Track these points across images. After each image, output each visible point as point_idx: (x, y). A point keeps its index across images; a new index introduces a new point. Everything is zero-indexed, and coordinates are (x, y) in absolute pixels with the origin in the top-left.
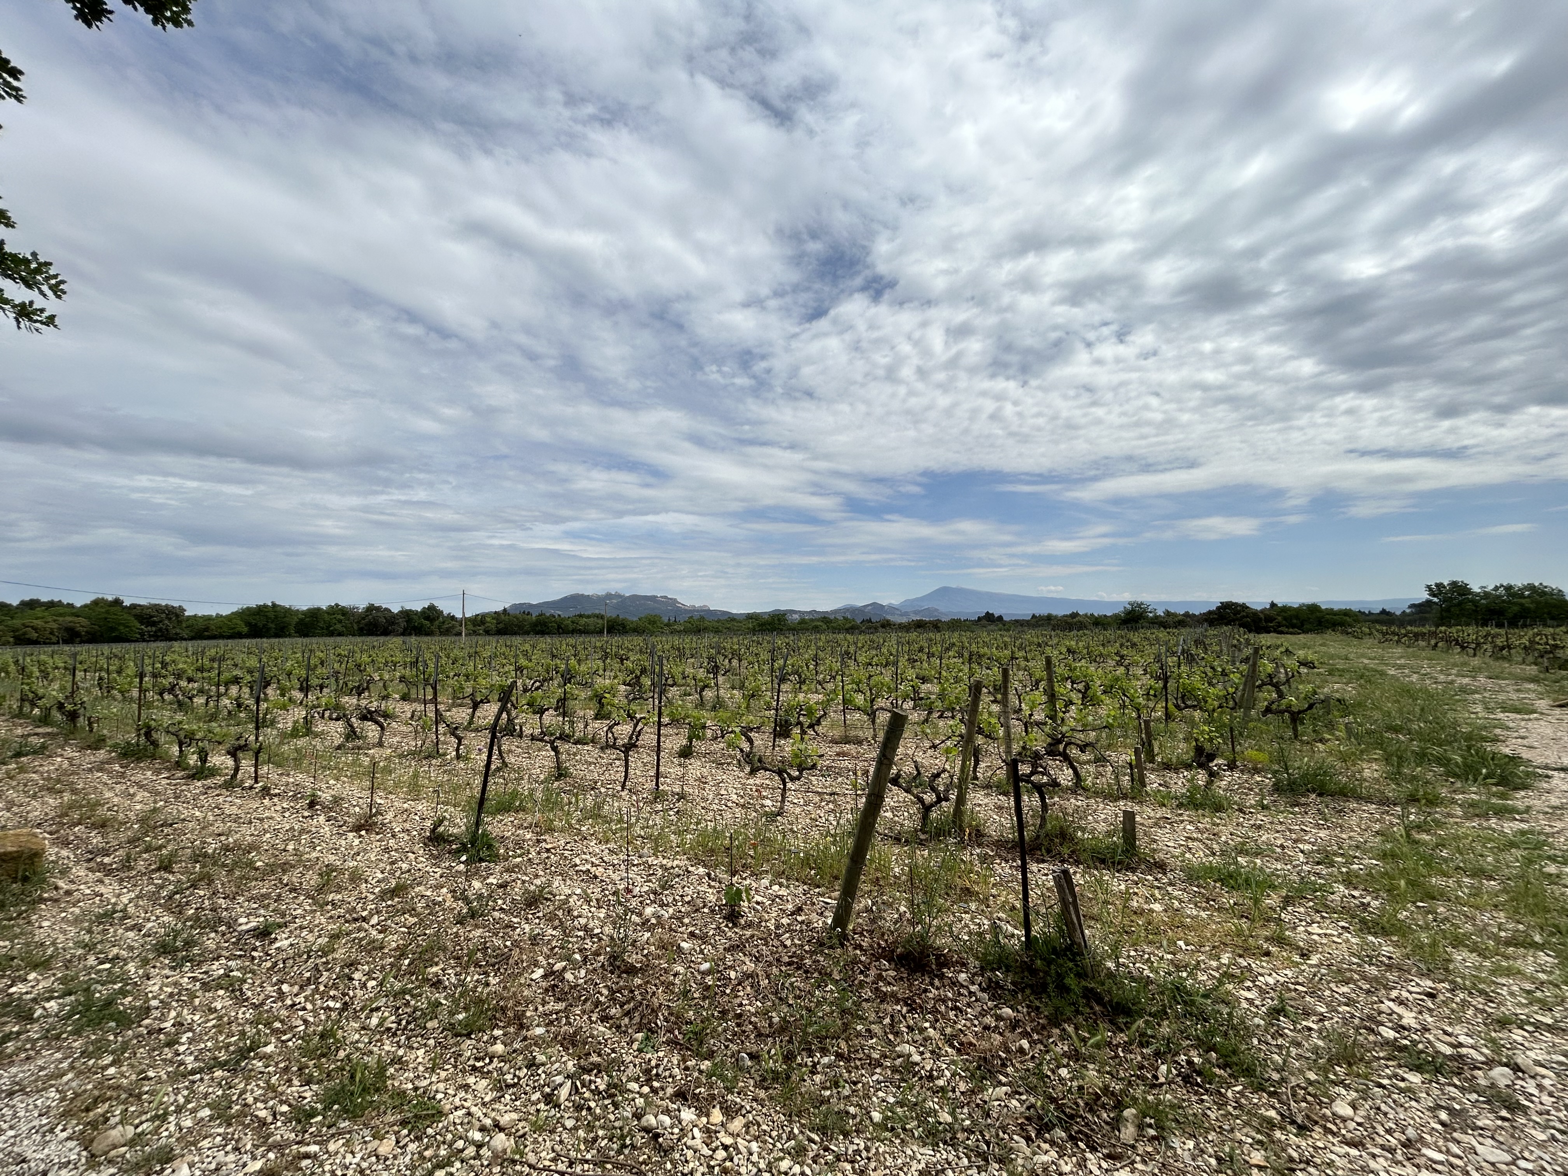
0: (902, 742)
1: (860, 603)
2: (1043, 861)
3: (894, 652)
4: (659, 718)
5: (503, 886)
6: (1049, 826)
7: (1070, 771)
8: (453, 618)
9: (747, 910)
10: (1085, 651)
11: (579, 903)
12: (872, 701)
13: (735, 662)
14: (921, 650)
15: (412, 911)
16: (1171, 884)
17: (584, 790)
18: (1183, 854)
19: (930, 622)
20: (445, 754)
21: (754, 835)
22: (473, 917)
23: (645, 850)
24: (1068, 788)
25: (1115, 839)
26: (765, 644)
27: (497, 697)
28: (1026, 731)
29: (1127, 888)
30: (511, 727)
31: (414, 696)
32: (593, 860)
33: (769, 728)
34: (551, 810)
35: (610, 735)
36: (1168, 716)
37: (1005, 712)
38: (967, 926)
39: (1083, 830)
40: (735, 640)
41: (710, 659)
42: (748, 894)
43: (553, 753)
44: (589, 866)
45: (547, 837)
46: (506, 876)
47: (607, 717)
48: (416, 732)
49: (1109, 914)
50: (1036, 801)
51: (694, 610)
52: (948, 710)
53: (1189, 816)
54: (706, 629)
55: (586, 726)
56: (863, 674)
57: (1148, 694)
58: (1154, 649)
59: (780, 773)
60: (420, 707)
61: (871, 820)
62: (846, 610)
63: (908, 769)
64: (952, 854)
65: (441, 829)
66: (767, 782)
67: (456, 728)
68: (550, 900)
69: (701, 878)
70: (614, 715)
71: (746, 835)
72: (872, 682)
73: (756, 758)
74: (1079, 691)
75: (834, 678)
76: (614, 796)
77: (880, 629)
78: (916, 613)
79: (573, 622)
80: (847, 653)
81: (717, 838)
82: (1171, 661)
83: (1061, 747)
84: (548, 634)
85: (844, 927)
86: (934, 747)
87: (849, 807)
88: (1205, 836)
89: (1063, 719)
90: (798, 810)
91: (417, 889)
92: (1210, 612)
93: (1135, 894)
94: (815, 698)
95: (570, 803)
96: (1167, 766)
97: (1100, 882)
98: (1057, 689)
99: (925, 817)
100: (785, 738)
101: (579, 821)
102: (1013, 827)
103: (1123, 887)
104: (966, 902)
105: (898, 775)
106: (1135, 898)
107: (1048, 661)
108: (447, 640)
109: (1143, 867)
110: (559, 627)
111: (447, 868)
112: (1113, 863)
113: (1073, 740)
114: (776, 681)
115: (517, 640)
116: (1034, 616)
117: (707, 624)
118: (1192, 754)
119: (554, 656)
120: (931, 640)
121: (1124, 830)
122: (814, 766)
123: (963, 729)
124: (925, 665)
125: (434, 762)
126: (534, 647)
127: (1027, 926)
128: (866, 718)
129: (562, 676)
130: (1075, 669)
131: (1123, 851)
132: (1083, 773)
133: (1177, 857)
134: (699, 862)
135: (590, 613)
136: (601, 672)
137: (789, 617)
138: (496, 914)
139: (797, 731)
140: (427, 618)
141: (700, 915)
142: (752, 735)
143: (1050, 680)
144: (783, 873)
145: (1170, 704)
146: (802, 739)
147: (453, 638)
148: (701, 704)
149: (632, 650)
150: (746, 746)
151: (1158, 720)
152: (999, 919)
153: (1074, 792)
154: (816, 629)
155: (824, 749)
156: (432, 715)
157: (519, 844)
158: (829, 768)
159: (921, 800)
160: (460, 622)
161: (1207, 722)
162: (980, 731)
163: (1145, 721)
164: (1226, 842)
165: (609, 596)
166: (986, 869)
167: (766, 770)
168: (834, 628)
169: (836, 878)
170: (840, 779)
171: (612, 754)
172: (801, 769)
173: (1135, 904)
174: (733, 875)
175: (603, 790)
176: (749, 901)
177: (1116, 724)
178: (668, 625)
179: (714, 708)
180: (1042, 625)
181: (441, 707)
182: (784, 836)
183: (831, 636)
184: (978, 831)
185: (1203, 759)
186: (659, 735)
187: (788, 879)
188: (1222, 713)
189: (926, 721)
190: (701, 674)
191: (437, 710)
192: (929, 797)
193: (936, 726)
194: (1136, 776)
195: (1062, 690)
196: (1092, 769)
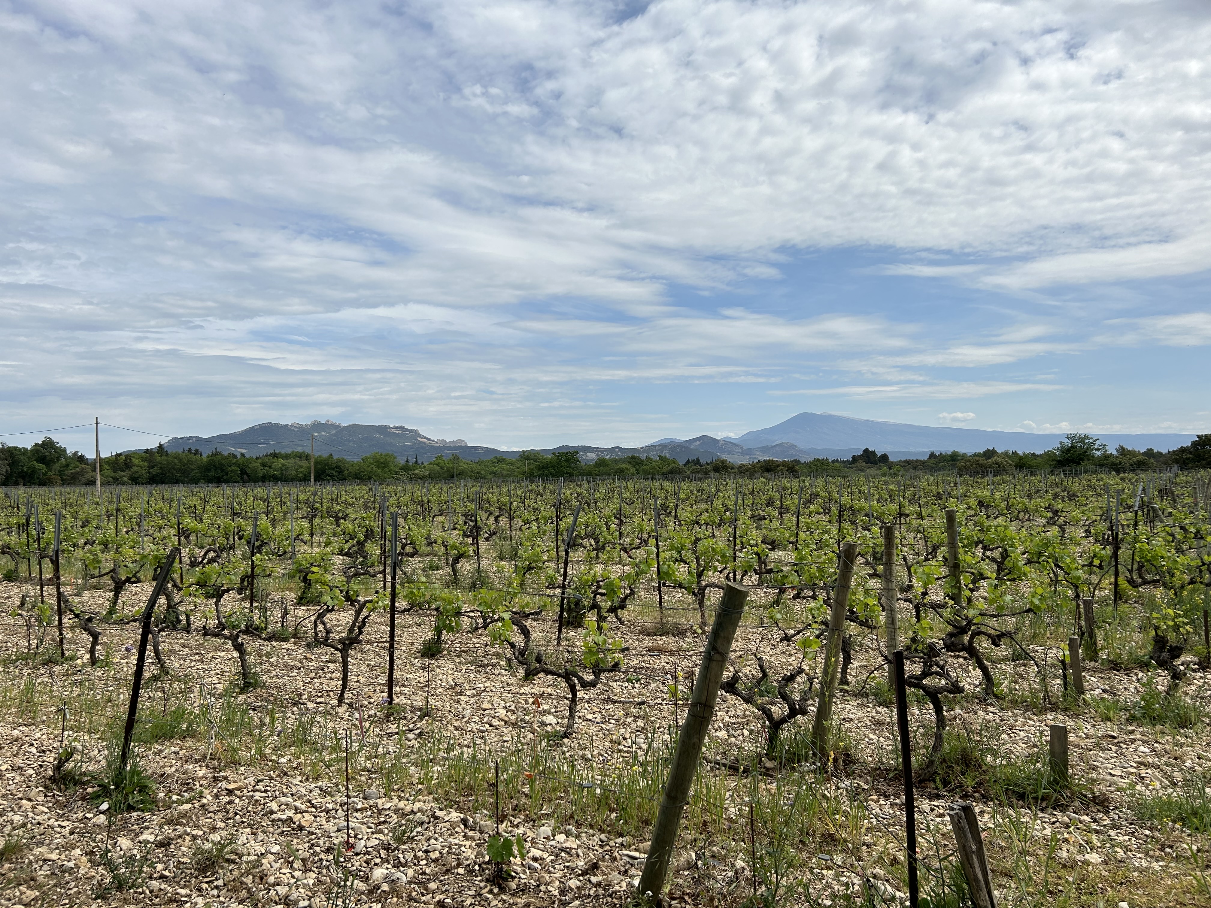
0: (739, 632)
1: (684, 437)
2: (938, 797)
3: (731, 504)
4: (393, 601)
5: (164, 844)
6: (946, 748)
7: (979, 672)
8: (81, 459)
9: (519, 869)
10: (1003, 505)
11: (277, 866)
12: (700, 575)
13: (504, 521)
14: (770, 503)
15: (31, 881)
16: (1114, 827)
17: (283, 707)
18: (1132, 786)
19: (784, 464)
20: (73, 658)
21: (530, 765)
22: (120, 888)
23: (373, 789)
24: (974, 696)
25: (1039, 765)
26: (548, 494)
27: (150, 574)
28: (918, 617)
29: (1054, 833)
30: (172, 617)
31: (23, 574)
32: (298, 804)
33: (552, 614)
34: (235, 735)
35: (320, 627)
36: (1118, 595)
37: (888, 590)
38: (829, 886)
39: (995, 754)
40: (504, 489)
41: (469, 516)
42: (521, 847)
43: (236, 654)
44: (291, 813)
45: (228, 773)
46: (168, 830)
47: (315, 601)
48: (29, 626)
49: (1027, 868)
50: (929, 713)
51: (443, 447)
52: (807, 587)
53: (1142, 734)
54: (461, 475)
55: (285, 614)
56: (686, 537)
57: (1091, 564)
58: (1102, 502)
59: (567, 676)
60: (32, 590)
61: (695, 740)
62: (663, 446)
63: (750, 670)
64: (810, 788)
65: (70, 765)
66: (549, 690)
67: (90, 620)
68: (233, 862)
69: (454, 825)
70: (326, 598)
71: (519, 764)
72: (700, 548)
73: (534, 657)
74: (994, 560)
75: (646, 542)
76: (327, 713)
77: (712, 474)
78: (764, 450)
79: (264, 465)
80: (664, 507)
81: (477, 770)
82: (1126, 518)
83: (966, 639)
84: (227, 482)
85: (657, 890)
86: (787, 638)
87: (665, 724)
88: (1164, 760)
89: (969, 600)
90: (593, 729)
91: (37, 851)
92: (1183, 450)
93: (1066, 840)
94: (617, 571)
95: (263, 724)
96: (1115, 665)
97: (1016, 824)
98: (962, 556)
99: (772, 739)
100: (576, 627)
101: (276, 749)
102: (895, 751)
103: (1048, 832)
104: (829, 853)
105: (735, 679)
106: (1065, 846)
107: (951, 517)
108: (73, 492)
109: (1077, 804)
110: (243, 472)
111: (80, 821)
112: (1036, 799)
113: (983, 629)
114: (562, 547)
115: (180, 491)
116: (932, 455)
117: (463, 466)
118: (1150, 648)
119: (235, 514)
120: (784, 489)
121: (1052, 753)
122: (616, 667)
123: (828, 614)
124: (776, 524)
125: (56, 669)
126: (205, 501)
127: (913, 886)
128: (690, 598)
129: (248, 543)
130: (989, 529)
131: (1049, 783)
132: (996, 674)
133: (1125, 790)
134: (450, 803)
135: (289, 451)
136: (306, 537)
137: (581, 456)
138: (155, 884)
139: (591, 618)
140: (42, 460)
141: (452, 878)
142: (529, 623)
143: (953, 545)
144: (572, 817)
145: (1121, 580)
146: (600, 628)
147: (83, 489)
148: (454, 581)
149: (352, 505)
150: (518, 639)
151: (1104, 601)
152: (875, 877)
153: (983, 701)
154: (621, 474)
155: (632, 641)
156: (53, 601)
157: (187, 785)
158: (637, 669)
159: (768, 714)
160: (92, 465)
161: (1172, 604)
162: (853, 617)
163: (1085, 602)
164: (1192, 769)
165: (317, 426)
166: (858, 807)
167: (548, 672)
168: (646, 472)
169: (647, 823)
170: (653, 685)
171: (325, 653)
172: (597, 671)
173: (1065, 854)
174: (500, 820)
175: (310, 705)
176: (523, 857)
177: (1043, 606)
178: (406, 468)
179: (473, 586)
180: (944, 468)
181: (66, 590)
182: (573, 766)
183: (641, 484)
184: (848, 755)
185: (1165, 655)
186: (392, 626)
187: (578, 825)
188: (1194, 591)
189: (777, 602)
190: (455, 538)
191: (59, 594)
192: (779, 710)
193: (790, 610)
194: (1071, 679)
195: (969, 558)
196: (1008, 668)
